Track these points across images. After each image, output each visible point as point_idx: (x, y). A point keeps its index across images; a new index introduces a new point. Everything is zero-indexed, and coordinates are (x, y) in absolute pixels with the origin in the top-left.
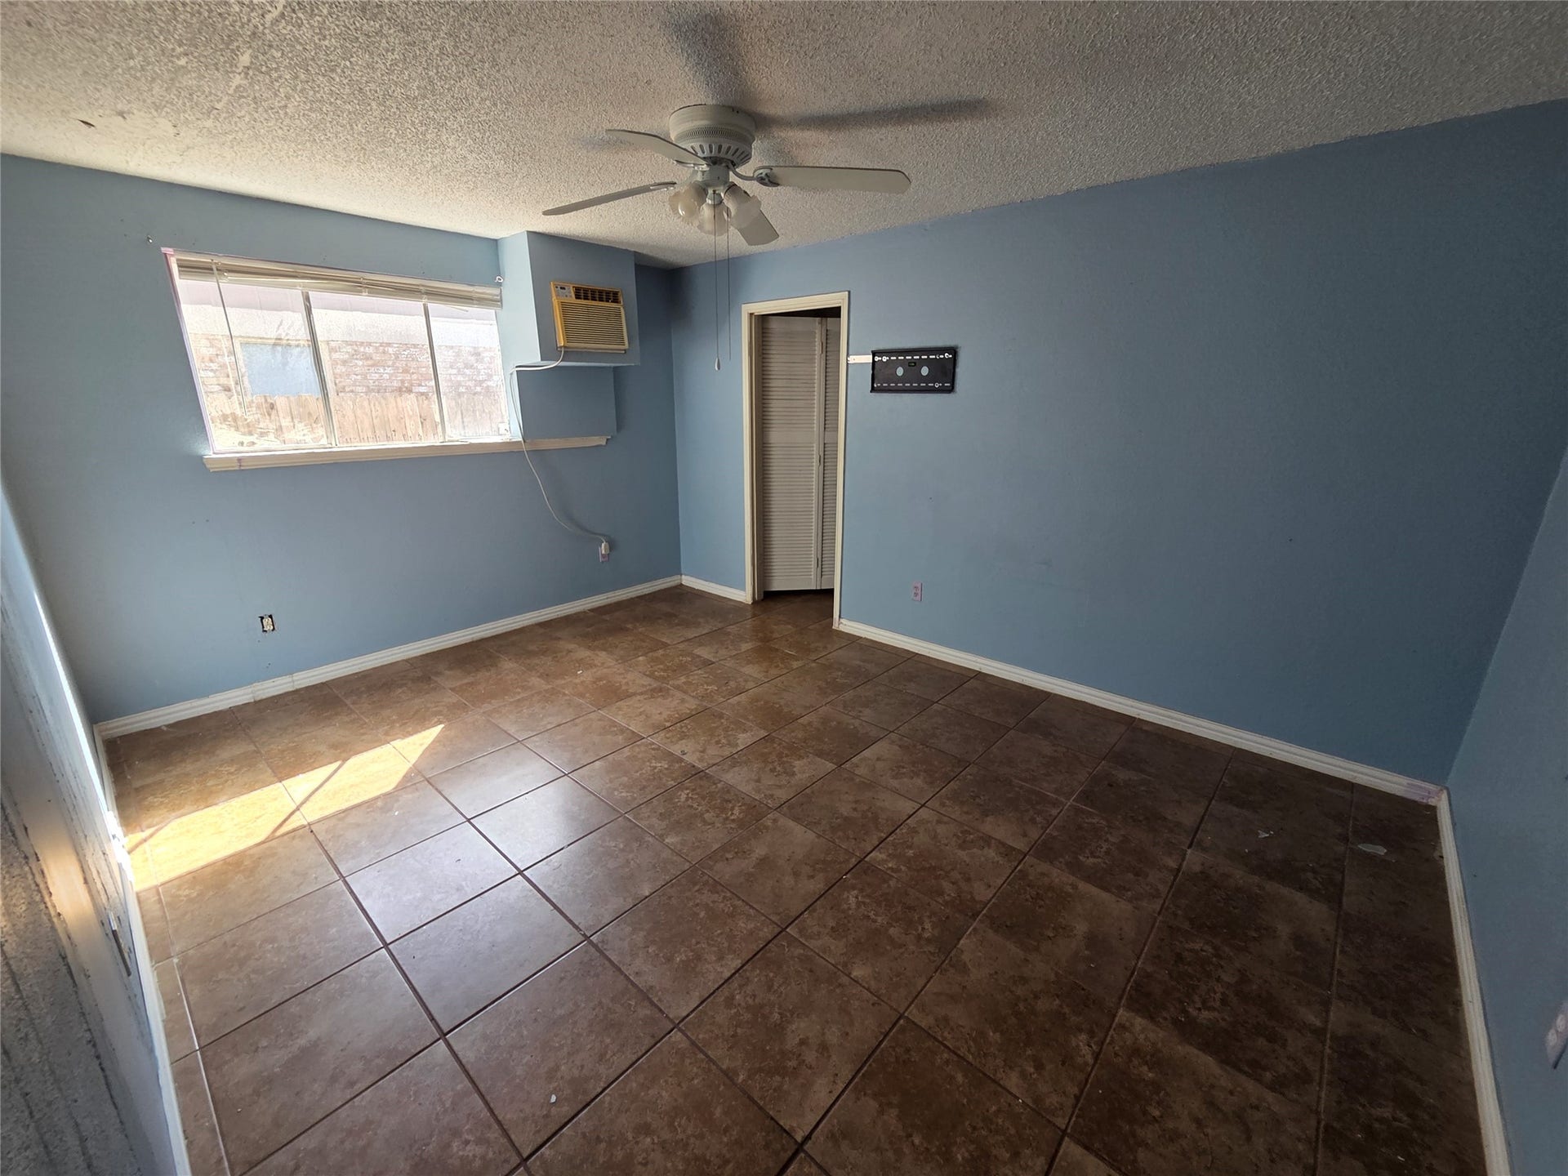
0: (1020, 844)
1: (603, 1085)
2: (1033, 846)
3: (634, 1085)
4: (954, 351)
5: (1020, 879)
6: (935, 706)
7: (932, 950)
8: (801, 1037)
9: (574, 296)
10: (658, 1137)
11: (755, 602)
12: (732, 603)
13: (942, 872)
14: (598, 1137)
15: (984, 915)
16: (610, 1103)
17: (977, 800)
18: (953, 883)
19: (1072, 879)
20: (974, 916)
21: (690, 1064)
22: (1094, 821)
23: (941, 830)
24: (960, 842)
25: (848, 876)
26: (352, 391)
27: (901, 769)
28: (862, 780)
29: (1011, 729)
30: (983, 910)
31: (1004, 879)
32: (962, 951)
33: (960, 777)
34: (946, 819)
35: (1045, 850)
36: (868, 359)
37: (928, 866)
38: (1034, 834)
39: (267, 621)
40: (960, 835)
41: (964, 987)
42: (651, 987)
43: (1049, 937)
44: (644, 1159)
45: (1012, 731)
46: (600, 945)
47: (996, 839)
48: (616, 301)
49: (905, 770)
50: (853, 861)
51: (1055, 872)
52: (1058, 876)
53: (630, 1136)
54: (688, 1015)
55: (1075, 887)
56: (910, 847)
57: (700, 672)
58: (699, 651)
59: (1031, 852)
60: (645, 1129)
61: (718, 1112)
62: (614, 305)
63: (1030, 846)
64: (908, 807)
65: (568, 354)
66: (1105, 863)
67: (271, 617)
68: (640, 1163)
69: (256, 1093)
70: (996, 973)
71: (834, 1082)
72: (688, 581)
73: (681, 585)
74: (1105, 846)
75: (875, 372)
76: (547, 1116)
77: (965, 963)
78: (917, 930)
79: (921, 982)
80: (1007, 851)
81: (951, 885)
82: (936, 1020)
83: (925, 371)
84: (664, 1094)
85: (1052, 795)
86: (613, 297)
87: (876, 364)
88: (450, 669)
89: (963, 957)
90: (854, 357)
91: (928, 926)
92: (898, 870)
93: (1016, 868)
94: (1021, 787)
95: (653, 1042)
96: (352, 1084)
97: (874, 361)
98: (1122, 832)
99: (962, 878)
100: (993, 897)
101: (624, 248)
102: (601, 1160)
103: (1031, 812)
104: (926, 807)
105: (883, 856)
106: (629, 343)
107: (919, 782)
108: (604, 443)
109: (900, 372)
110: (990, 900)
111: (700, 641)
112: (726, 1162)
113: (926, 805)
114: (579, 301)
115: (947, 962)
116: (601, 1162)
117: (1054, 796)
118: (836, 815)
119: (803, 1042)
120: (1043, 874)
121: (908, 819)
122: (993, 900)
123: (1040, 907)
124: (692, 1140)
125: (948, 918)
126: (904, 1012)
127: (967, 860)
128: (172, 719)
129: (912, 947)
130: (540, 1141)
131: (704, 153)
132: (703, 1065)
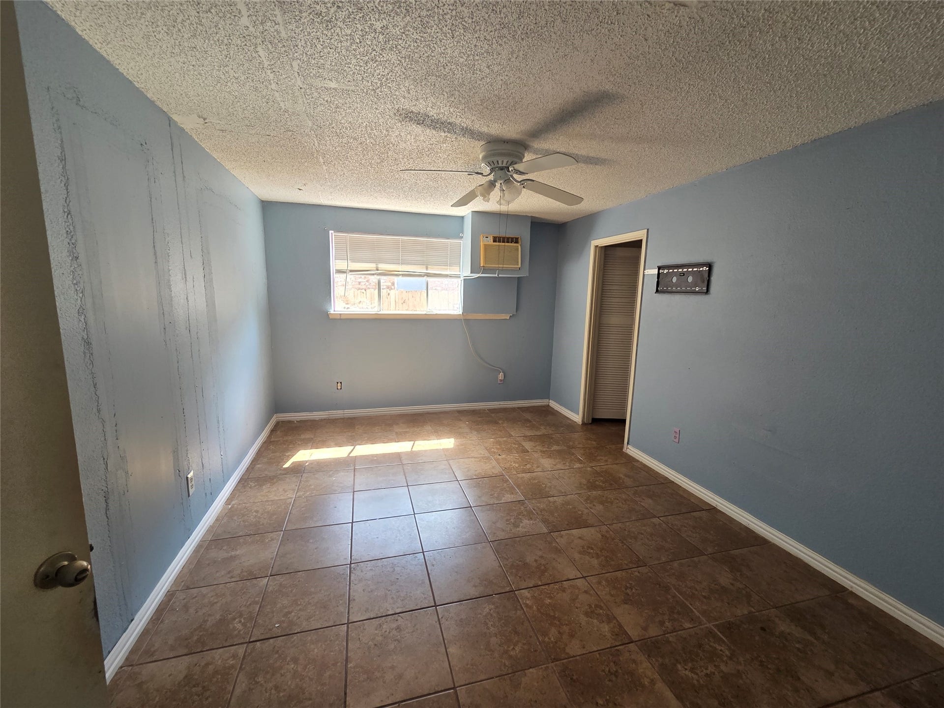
0: (634, 633)
1: (299, 631)
2: (645, 639)
3: (310, 638)
4: (710, 266)
5: (611, 655)
6: (655, 520)
7: (507, 663)
8: (394, 664)
9: (492, 241)
10: (297, 668)
11: (584, 424)
12: (570, 422)
13: (557, 623)
14: (278, 651)
15: (563, 663)
16: (294, 640)
17: (628, 591)
18: (560, 633)
19: (657, 676)
20: (555, 660)
21: (338, 644)
22: (719, 648)
23: (582, 597)
24: (589, 610)
25: (497, 596)
26: (435, 289)
27: (590, 549)
28: (557, 545)
29: (706, 555)
30: (564, 659)
31: (599, 649)
32: (526, 675)
33: (630, 571)
34: (592, 592)
35: (651, 647)
36: (656, 271)
37: (552, 614)
38: (654, 631)
39: (339, 384)
40: (593, 606)
41: (507, 697)
42: (354, 600)
43: (597, 703)
44: (284, 672)
45: (705, 557)
46: (352, 569)
47: (617, 621)
48: (517, 242)
49: (592, 551)
50: (508, 589)
51: (646, 664)
52: (646, 668)
53: (288, 659)
54: (357, 622)
55: (653, 682)
56: (551, 598)
57: (516, 455)
58: (524, 444)
59: (639, 643)
60: (295, 660)
61: (328, 674)
62: (515, 244)
63: (642, 638)
64: (572, 573)
65: (485, 270)
66: (698, 681)
67: (341, 383)
68: (281, 674)
69: (209, 565)
70: (536, 701)
71: (388, 697)
72: (554, 405)
73: (549, 405)
74: (711, 669)
75: (660, 280)
76: (270, 630)
77: (520, 684)
78: (508, 647)
79: (483, 677)
80: (620, 632)
81: (557, 633)
82: (471, 704)
83: (690, 279)
84: (316, 650)
85: (696, 612)
86: (516, 240)
87: (661, 275)
88: (403, 423)
89: (523, 679)
90: (648, 270)
91: (518, 649)
92: (530, 607)
93: (616, 646)
94: (674, 597)
95: (333, 625)
96: (232, 577)
97: (659, 273)
98: (740, 668)
99: (569, 633)
100: (579, 656)
101: (525, 215)
102: (271, 661)
103: (666, 617)
104: (585, 579)
105: (529, 595)
106: (521, 264)
107: (595, 562)
108: (508, 318)
109: (674, 280)
110: (576, 656)
111: (530, 439)
112: (310, 699)
113: (586, 578)
114: (495, 243)
115: (510, 675)
116: (270, 662)
117: (697, 614)
118: (521, 559)
119: (393, 668)
120: (634, 661)
121: (565, 581)
122: (578, 658)
123: (610, 680)
124: (307, 679)
125: (536, 651)
126: (458, 687)
127: (583, 623)
128: (299, 418)
129: (496, 655)
130: (260, 638)
131: (494, 164)
132: (342, 649)
